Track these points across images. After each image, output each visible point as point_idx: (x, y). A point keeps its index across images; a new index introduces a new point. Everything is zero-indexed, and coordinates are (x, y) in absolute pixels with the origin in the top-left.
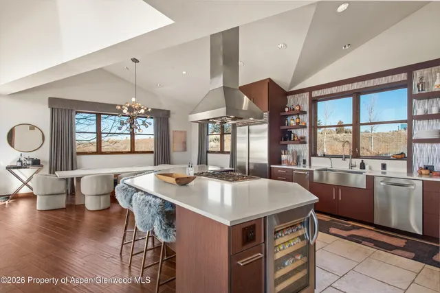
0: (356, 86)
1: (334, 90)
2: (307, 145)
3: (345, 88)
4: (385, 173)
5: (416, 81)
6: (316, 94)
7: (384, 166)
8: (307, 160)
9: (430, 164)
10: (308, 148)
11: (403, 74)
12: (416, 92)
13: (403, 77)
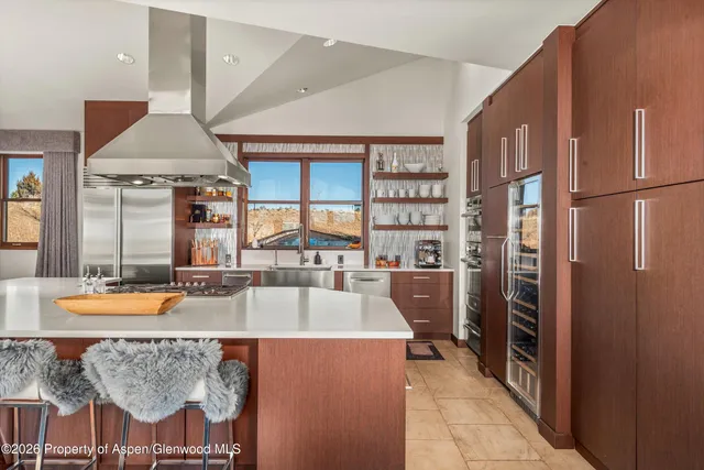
0: (308, 149)
1: (279, 148)
2: (235, 230)
3: (294, 148)
4: (341, 267)
5: (374, 158)
6: (248, 148)
7: (341, 259)
8: (234, 255)
9: (384, 254)
10: (235, 235)
11: (361, 146)
12: (373, 169)
13: (359, 149)
